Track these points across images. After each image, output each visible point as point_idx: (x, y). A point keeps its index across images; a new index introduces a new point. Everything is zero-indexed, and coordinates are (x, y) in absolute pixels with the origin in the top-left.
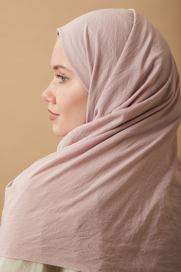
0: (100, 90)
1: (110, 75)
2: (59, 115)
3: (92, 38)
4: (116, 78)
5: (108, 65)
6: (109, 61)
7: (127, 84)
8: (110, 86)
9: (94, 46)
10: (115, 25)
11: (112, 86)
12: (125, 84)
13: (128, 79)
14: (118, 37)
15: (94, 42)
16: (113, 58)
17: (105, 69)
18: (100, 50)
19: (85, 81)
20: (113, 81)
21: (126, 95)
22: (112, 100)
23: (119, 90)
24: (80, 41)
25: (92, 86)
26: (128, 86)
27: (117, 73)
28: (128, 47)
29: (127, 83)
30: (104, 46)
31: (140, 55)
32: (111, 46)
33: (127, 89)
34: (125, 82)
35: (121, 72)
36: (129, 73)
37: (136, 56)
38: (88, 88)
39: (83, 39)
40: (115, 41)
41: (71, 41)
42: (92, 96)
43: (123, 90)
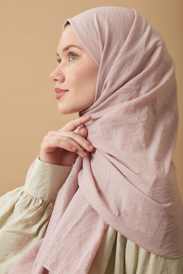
0: (110, 65)
1: (119, 53)
2: (68, 91)
3: (102, 22)
4: (124, 54)
5: (117, 44)
6: (118, 41)
7: (134, 60)
8: (120, 61)
9: (104, 29)
10: (121, 15)
11: (121, 60)
12: (132, 60)
13: (135, 56)
14: (124, 23)
15: (104, 26)
16: (121, 38)
17: (114, 47)
18: (110, 31)
19: (96, 57)
20: (121, 57)
21: (133, 69)
22: (121, 74)
23: (127, 64)
24: (91, 25)
25: (103, 61)
26: (134, 61)
27: (125, 50)
28: (134, 31)
29: (134, 58)
30: (113, 28)
31: (143, 38)
32: (119, 29)
33: (133, 64)
34: (132, 58)
35: (128, 50)
36: (135, 51)
37: (139, 38)
38: (99, 63)
39: (94, 24)
40: (122, 25)
41: (83, 26)
42: (103, 70)
43: (130, 64)
